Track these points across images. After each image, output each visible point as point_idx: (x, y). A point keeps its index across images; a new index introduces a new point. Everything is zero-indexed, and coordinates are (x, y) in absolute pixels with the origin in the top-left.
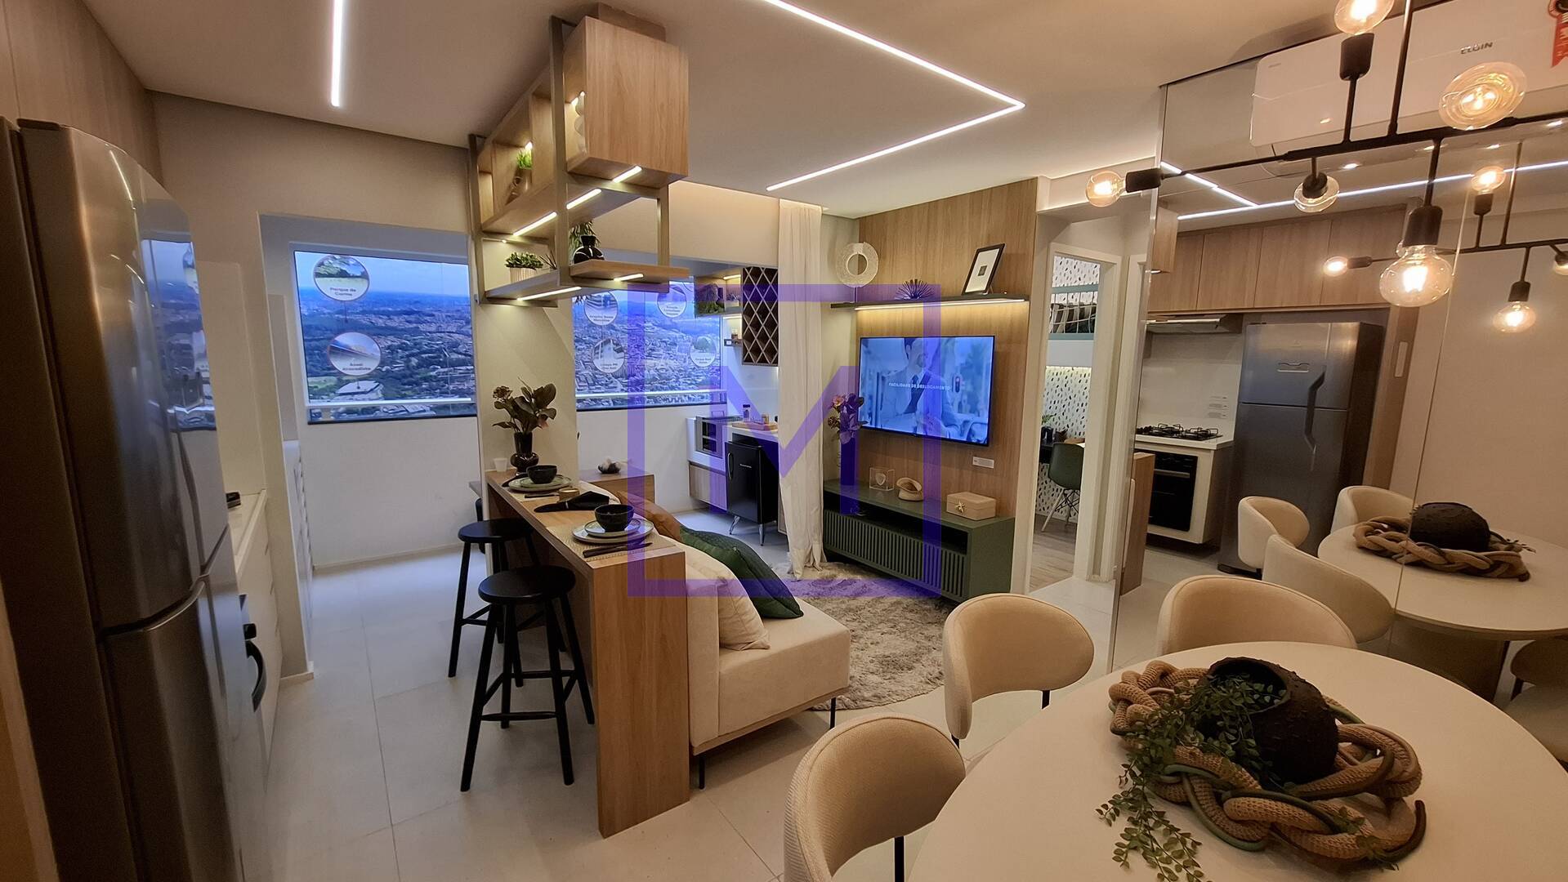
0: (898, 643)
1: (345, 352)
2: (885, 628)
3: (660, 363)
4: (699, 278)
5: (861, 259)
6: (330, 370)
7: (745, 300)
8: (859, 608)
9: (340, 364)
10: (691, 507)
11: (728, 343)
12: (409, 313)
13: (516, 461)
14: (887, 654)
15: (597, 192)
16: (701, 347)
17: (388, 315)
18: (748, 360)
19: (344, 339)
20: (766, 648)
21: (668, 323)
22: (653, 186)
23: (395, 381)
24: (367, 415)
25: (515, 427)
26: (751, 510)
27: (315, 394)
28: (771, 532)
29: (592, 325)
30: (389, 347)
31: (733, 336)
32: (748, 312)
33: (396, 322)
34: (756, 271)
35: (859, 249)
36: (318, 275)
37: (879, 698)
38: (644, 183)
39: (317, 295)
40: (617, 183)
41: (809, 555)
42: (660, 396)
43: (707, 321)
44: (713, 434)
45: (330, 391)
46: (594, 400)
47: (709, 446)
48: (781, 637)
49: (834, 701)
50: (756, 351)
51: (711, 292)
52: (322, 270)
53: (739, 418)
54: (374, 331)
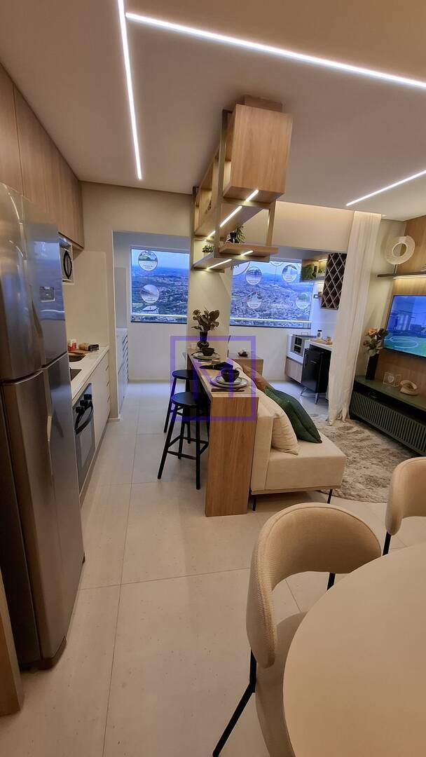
0: (381, 471)
1: (146, 293)
2: (375, 461)
3: (279, 306)
4: (304, 261)
5: (404, 247)
6: (140, 300)
7: (327, 272)
8: (361, 447)
9: (145, 298)
10: (284, 379)
11: (316, 296)
12: (171, 277)
13: (199, 345)
14: (372, 475)
15: (239, 208)
16: (302, 298)
17: (163, 277)
18: (324, 306)
19: (147, 288)
20: (297, 454)
21: (286, 285)
22: (265, 201)
23: (164, 306)
24: (152, 320)
25: (201, 329)
26: (313, 385)
27: (135, 310)
28: (321, 398)
29: (249, 285)
30: (163, 292)
31: (319, 293)
32: (328, 279)
33: (166, 281)
34: (336, 256)
35: (403, 240)
36: (139, 260)
37: (360, 497)
38: (261, 201)
39: (139, 268)
40: (247, 202)
41: (340, 414)
42: (277, 322)
43: (306, 284)
44: (300, 344)
45: (140, 309)
46: (245, 321)
47: (297, 350)
48: (307, 451)
49: (331, 490)
50: (329, 301)
51: (310, 268)
52: (141, 257)
53: (315, 337)
54: (158, 284)
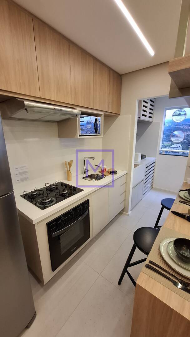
1: (175, 136)
6: (170, 141)
9: (173, 139)
19: (176, 133)
23: (186, 144)
27: (164, 147)
30: (187, 135)
36: (173, 116)
39: (172, 121)
45: (169, 146)
52: (174, 114)
54: (184, 130)
